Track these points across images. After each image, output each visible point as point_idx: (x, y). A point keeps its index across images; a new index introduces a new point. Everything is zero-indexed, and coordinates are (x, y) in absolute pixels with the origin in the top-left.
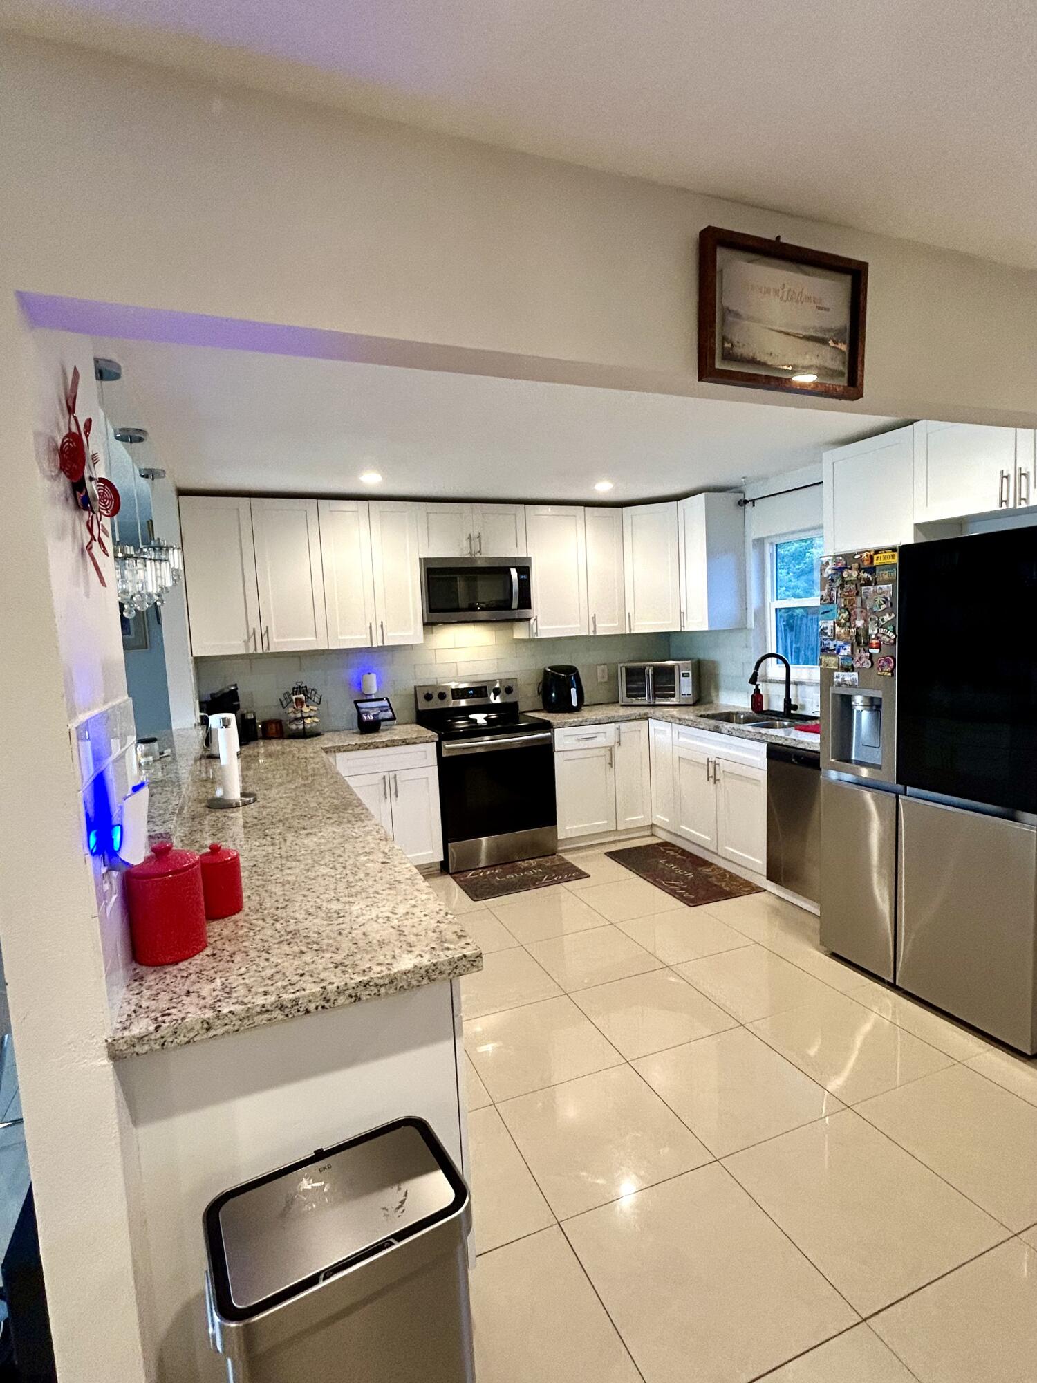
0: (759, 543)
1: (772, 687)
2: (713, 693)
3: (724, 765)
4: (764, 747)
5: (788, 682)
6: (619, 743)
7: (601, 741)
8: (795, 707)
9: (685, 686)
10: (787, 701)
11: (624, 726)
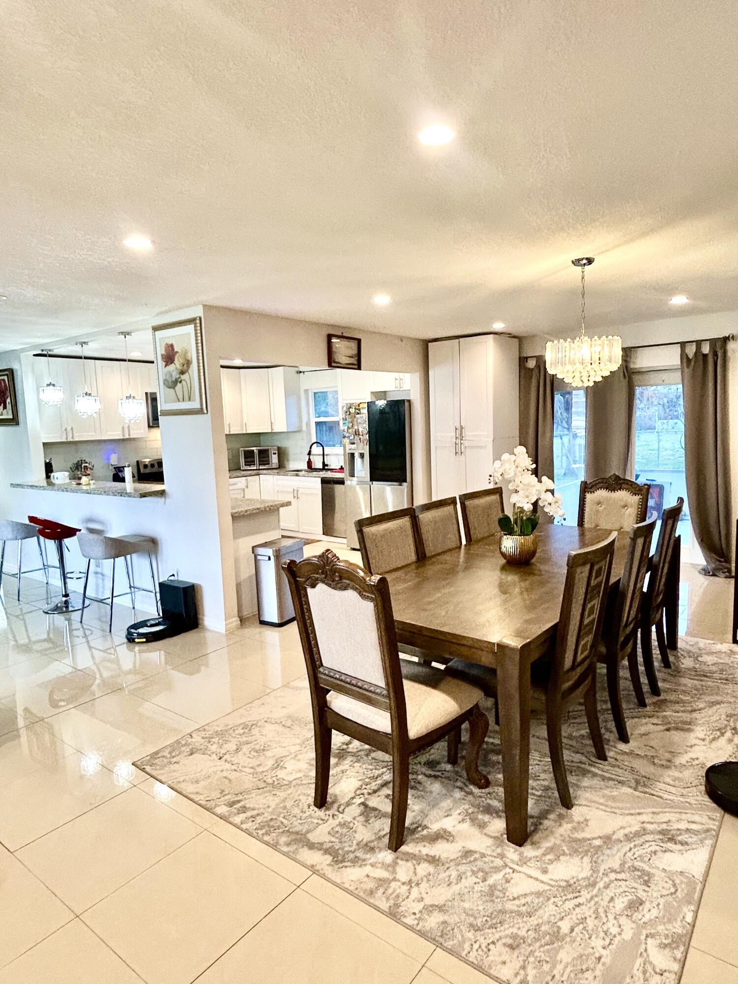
0: (306, 391)
1: (316, 457)
2: (286, 463)
3: (301, 491)
4: (319, 480)
5: (323, 455)
6: (247, 487)
7: (239, 486)
8: (327, 465)
9: (274, 459)
10: (324, 463)
11: (249, 478)
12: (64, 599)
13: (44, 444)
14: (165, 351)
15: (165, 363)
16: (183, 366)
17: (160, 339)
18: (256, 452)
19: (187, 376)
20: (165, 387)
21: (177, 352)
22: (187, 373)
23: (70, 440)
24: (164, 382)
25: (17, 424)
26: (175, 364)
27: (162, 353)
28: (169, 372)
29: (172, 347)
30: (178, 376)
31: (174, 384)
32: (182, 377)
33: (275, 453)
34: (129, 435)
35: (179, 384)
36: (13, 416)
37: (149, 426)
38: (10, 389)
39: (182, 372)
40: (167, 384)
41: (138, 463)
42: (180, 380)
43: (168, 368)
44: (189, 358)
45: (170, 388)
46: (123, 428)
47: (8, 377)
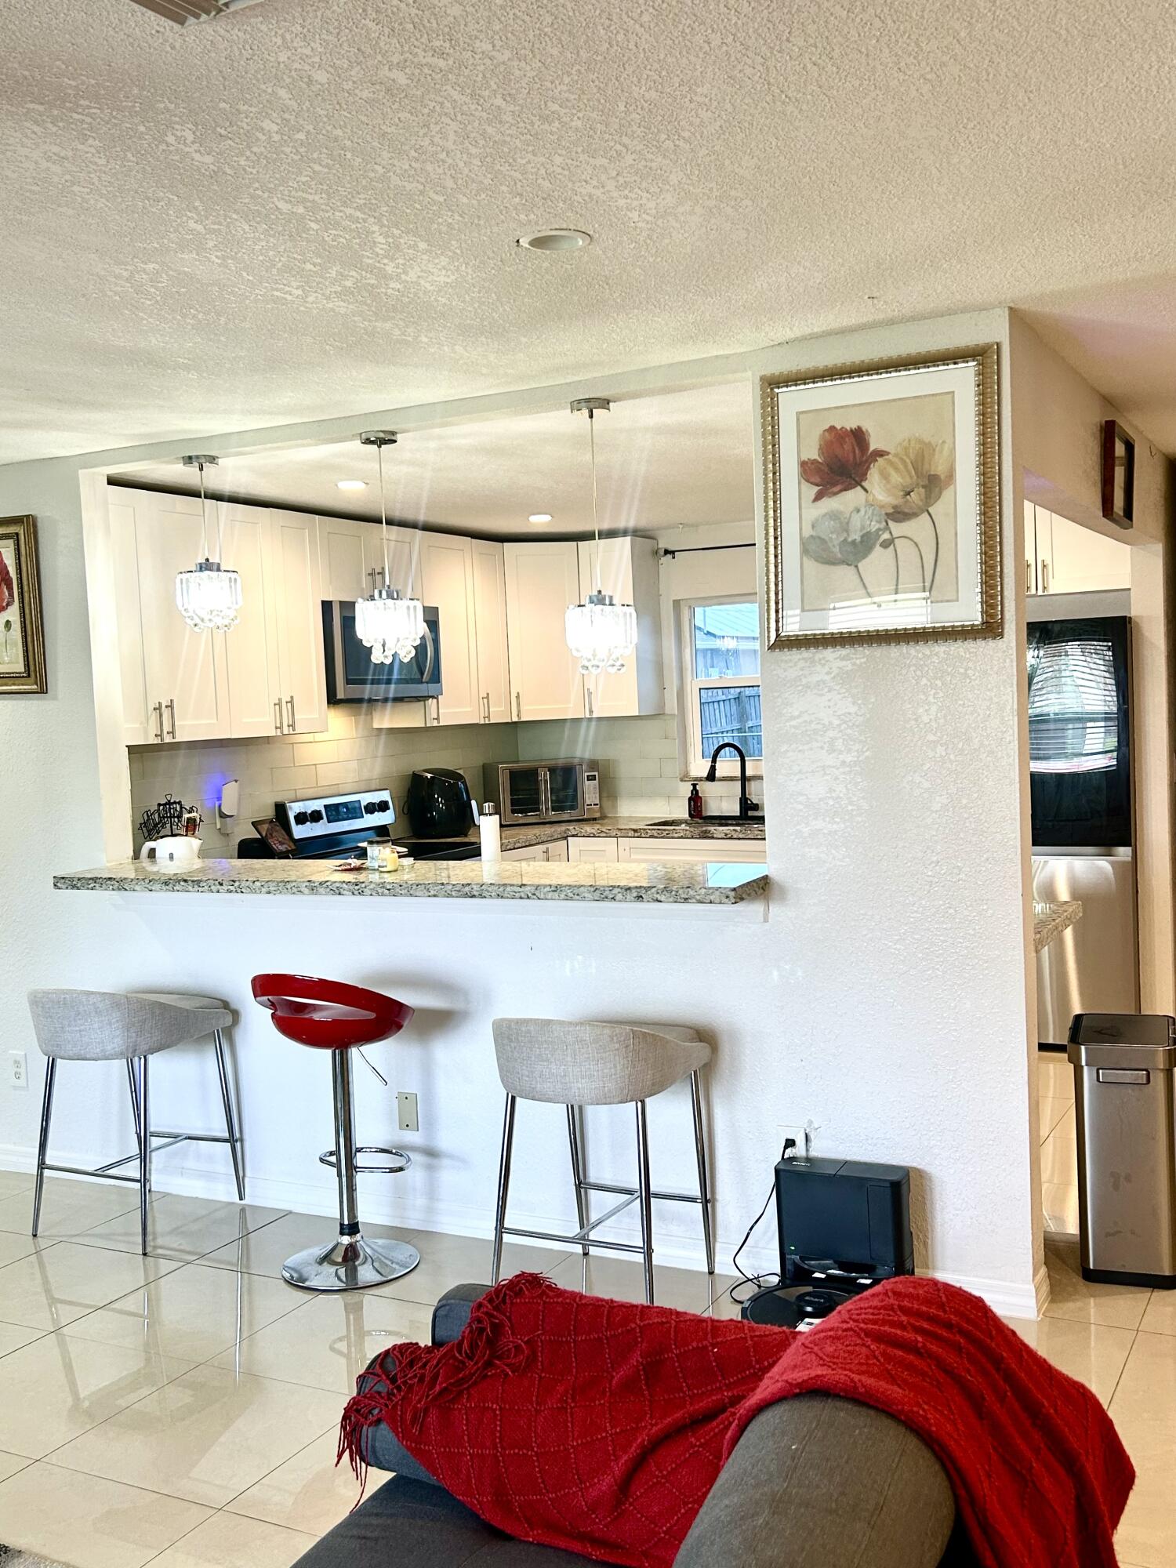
0: (676, 605)
5: (743, 778)
8: (756, 807)
10: (744, 800)
12: (346, 1240)
13: (131, 749)
14: (822, 450)
15: (816, 489)
16: (908, 493)
17: (799, 414)
18: (544, 775)
19: (917, 528)
20: (805, 559)
21: (880, 454)
22: (925, 515)
23: (168, 739)
24: (805, 551)
25: (43, 690)
26: (866, 490)
27: (804, 457)
28: (834, 516)
29: (859, 436)
30: (874, 526)
31: (856, 551)
32: (896, 528)
33: (591, 778)
34: (292, 726)
35: (878, 549)
36: (27, 665)
37: (332, 700)
38: (20, 579)
39: (899, 514)
40: (816, 549)
41: (281, 809)
42: (886, 536)
43: (830, 504)
44: (940, 469)
45: (831, 562)
46: (279, 704)
47: (18, 545)
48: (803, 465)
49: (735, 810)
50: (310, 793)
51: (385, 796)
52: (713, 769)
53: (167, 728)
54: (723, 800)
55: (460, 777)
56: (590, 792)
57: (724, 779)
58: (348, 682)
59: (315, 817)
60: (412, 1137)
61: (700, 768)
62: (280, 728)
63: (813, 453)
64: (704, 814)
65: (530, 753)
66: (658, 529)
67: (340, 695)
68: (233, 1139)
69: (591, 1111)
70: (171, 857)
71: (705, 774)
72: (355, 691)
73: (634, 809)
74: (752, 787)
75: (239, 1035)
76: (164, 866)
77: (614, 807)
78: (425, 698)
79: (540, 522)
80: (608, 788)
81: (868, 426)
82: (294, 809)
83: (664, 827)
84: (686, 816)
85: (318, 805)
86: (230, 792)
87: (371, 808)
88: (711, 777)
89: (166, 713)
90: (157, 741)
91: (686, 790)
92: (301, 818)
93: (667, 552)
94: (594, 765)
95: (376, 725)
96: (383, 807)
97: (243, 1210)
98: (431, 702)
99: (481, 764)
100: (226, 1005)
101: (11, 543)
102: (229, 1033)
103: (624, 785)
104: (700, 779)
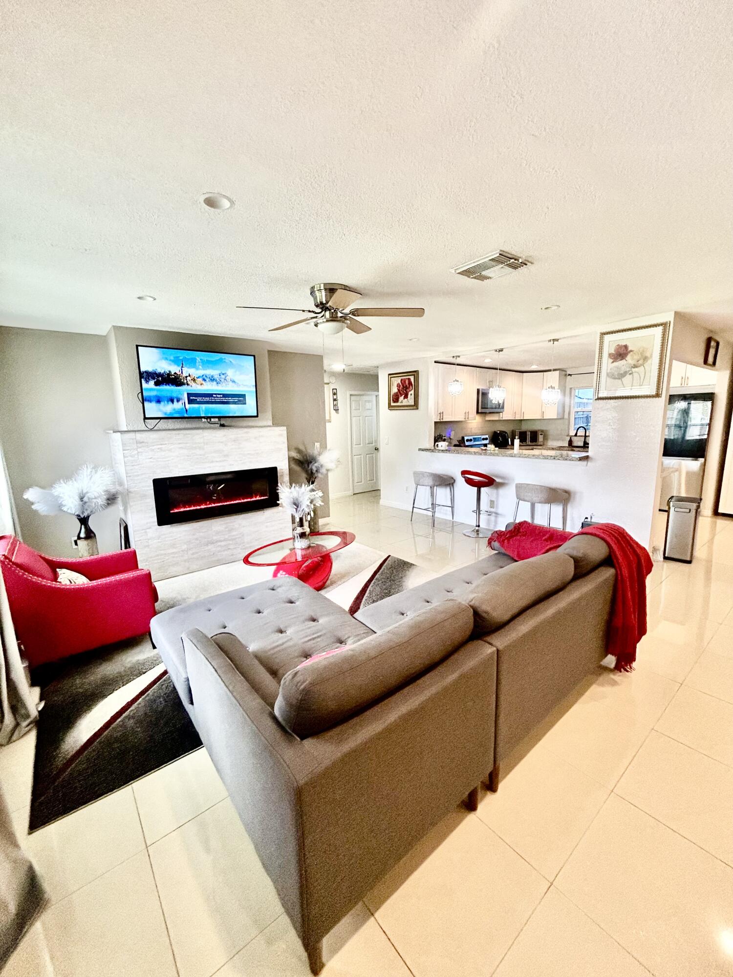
12: (477, 528)
13: (435, 422)
14: (615, 351)
15: (612, 360)
16: (638, 361)
17: (610, 342)
18: (529, 433)
19: (641, 369)
20: (608, 378)
21: (631, 351)
22: (642, 366)
23: (442, 420)
24: (608, 375)
25: (417, 409)
26: (626, 360)
27: (610, 352)
28: (617, 367)
29: (626, 347)
30: (628, 370)
31: (622, 376)
32: (634, 370)
33: (541, 434)
34: (468, 418)
35: (628, 375)
36: (415, 403)
37: (478, 412)
38: (414, 385)
39: (635, 366)
40: (611, 376)
41: (463, 438)
42: (630, 372)
43: (616, 364)
44: (648, 354)
45: (615, 378)
46: (465, 413)
47: (414, 377)
48: (610, 355)
49: (582, 444)
50: (471, 434)
51: (487, 436)
52: (576, 433)
53: (442, 418)
54: (578, 442)
55: (506, 433)
56: (541, 438)
57: (579, 436)
58: (482, 408)
59: (471, 440)
60: (492, 510)
61: (573, 433)
62: (465, 419)
63: (613, 351)
64: (573, 445)
65: (525, 427)
66: (567, 368)
67: (480, 411)
68: (452, 507)
69: (536, 504)
70: (442, 446)
71: (574, 435)
72: (484, 410)
73: (551, 443)
74: (587, 438)
75: (455, 485)
76: (440, 448)
77: (547, 442)
78: (500, 412)
79: (534, 368)
80: (546, 438)
81: (628, 344)
82: (466, 438)
83: (561, 448)
84: (567, 445)
85: (471, 438)
86: (453, 433)
87: (484, 439)
88: (576, 435)
89: (442, 414)
90: (439, 421)
91: (568, 438)
92: (468, 440)
93: (569, 375)
94: (542, 431)
95: (487, 419)
96: (486, 439)
97: (453, 522)
98: (501, 414)
99: (511, 430)
100: (452, 478)
101: (413, 376)
102: (453, 484)
103: (550, 437)
104: (573, 436)
